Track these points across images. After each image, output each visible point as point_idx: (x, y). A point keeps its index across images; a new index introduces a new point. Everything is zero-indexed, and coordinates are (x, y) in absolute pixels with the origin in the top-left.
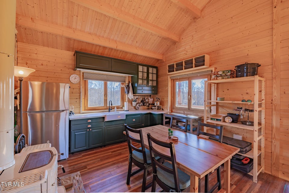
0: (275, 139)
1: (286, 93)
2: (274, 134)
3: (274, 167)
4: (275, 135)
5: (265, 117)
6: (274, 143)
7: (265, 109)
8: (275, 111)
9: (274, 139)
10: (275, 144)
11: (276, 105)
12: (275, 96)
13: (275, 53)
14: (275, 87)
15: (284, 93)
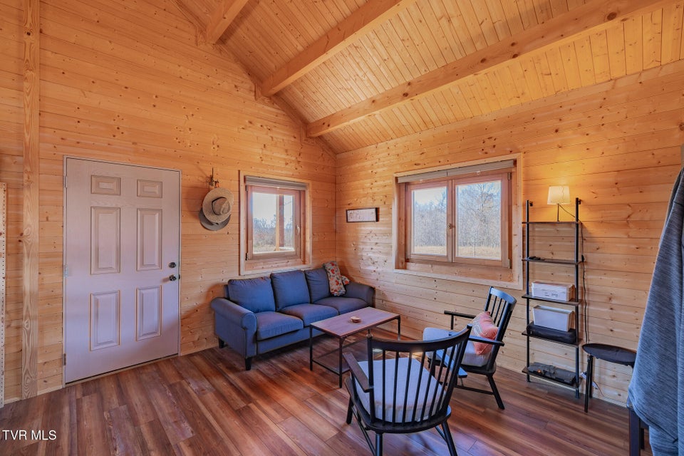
0: (28, 319)
1: (49, 219)
2: (27, 308)
3: (28, 378)
4: (30, 309)
5: (6, 275)
6: (27, 326)
7: (4, 255)
8: (28, 257)
9: (26, 319)
10: (28, 329)
11: (31, 245)
12: (29, 226)
13: (28, 133)
14: (28, 206)
15: (45, 219)
